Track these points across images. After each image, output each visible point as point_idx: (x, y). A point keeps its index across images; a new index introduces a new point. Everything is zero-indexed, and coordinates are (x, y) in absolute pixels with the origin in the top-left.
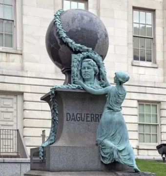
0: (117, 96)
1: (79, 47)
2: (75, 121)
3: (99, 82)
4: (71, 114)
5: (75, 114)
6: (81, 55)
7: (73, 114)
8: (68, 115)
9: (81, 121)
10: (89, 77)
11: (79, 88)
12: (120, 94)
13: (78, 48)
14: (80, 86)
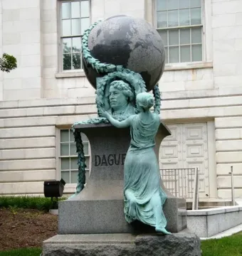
0: (140, 128)
1: (103, 67)
2: (107, 165)
3: (135, 109)
4: (101, 157)
5: (107, 157)
6: (106, 77)
7: (104, 156)
8: (98, 158)
9: (114, 165)
10: (116, 105)
11: (103, 122)
12: (145, 125)
13: (102, 69)
14: (105, 119)
